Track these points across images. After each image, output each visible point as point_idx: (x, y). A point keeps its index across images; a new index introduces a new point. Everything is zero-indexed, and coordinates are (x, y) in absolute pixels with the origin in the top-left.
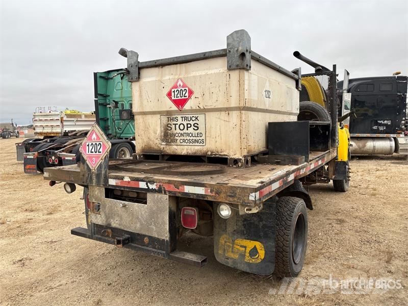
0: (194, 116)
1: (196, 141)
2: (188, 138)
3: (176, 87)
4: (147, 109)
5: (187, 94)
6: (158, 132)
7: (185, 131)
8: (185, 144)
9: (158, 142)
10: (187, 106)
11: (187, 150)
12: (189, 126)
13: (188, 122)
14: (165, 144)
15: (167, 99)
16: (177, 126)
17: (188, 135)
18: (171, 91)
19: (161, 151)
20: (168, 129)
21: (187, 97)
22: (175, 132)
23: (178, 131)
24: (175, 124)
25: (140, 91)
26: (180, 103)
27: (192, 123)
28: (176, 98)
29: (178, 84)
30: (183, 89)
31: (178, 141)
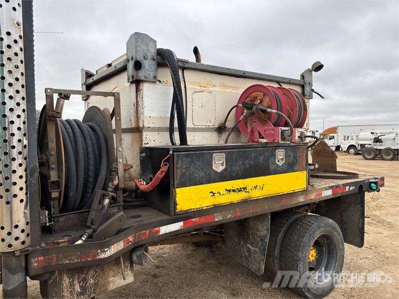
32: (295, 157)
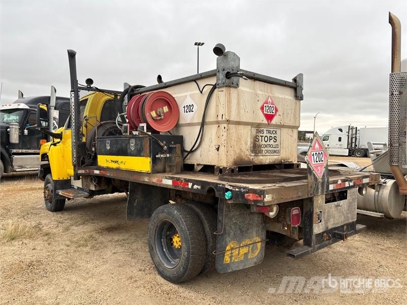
0: (275, 130)
1: (275, 152)
2: (270, 149)
3: (266, 102)
4: (244, 120)
5: (274, 111)
6: (249, 143)
7: (268, 143)
8: (268, 154)
9: (248, 153)
10: (274, 121)
11: (269, 159)
12: (271, 138)
13: (271, 135)
14: (253, 155)
15: (260, 112)
16: (263, 138)
17: (270, 146)
18: (263, 105)
19: (250, 162)
20: (256, 141)
21: (274, 114)
22: (261, 143)
23: (264, 143)
24: (262, 136)
25: (238, 100)
26: (269, 117)
27: (273, 136)
28: (267, 113)
29: (269, 101)
30: (272, 106)
31: (264, 152)
32: (141, 146)
